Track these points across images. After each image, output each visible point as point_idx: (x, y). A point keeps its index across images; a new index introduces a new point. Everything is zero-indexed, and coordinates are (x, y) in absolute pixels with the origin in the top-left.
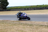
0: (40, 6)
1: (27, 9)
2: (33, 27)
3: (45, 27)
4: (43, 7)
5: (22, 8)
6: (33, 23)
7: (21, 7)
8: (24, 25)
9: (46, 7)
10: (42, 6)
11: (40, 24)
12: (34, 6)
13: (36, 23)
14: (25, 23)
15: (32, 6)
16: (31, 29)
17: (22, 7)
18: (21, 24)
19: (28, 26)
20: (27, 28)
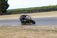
0: (47, 7)
1: (30, 11)
2: (38, 33)
3: (53, 32)
4: (50, 8)
5: (25, 11)
6: (38, 28)
8: (28, 31)
9: (54, 8)
11: (46, 29)
12: (39, 7)
13: (41, 28)
14: (29, 28)
15: (37, 8)
16: (35, 35)
17: (25, 9)
19: (33, 32)
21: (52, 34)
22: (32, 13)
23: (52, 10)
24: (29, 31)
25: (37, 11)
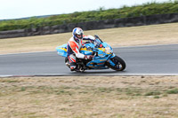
0: (90, 15)
2: (70, 99)
3: (120, 96)
4: (102, 17)
5: (16, 27)
6: (68, 85)
7: (11, 21)
8: (35, 92)
9: (114, 16)
10: (95, 15)
11: (97, 86)
12: (62, 16)
13: (80, 84)
14: (39, 84)
15: (55, 17)
16: (63, 106)
17: (16, 23)
18: (23, 90)
19: (52, 97)
20: (50, 105)
21: (118, 102)
22: (39, 34)
23: (108, 23)
24: (38, 95)
25: (57, 28)
